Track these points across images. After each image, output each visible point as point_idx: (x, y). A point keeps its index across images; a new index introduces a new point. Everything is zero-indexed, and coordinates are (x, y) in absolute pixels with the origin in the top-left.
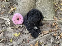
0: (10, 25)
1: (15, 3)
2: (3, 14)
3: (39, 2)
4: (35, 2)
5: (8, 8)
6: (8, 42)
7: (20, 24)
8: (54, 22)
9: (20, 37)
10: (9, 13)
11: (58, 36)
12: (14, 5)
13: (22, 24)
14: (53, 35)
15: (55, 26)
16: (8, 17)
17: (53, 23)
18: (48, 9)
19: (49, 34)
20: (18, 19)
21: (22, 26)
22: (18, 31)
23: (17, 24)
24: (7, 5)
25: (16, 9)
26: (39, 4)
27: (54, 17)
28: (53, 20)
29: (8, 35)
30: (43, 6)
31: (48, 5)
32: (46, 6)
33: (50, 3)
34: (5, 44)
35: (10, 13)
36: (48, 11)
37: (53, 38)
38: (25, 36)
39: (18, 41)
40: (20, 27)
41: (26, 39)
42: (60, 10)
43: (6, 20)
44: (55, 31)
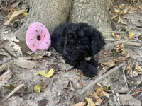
9: (57, 79)
18: (100, 17)
19: (117, 68)
20: (39, 38)
21: (49, 55)
22: (46, 66)
26: (80, 5)
27: (113, 34)
30: (89, 11)
33: (102, 5)
35: (12, 24)
36: (100, 21)
38: (66, 75)
42: (119, 21)
44: (126, 60)
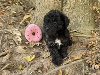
0: (21, 43)
1: (32, 8)
2: (12, 24)
3: (68, 7)
4: (63, 7)
5: (21, 15)
6: (16, 69)
7: (37, 42)
8: (91, 40)
9: (35, 63)
10: (21, 23)
11: (97, 64)
12: (29, 11)
13: (40, 42)
14: (87, 62)
15: (93, 47)
16: (19, 30)
17: (90, 42)
18: (83, 18)
19: (81, 60)
20: (34, 34)
21: (39, 45)
22: (33, 53)
23: (32, 42)
24: (20, 11)
25: (32, 18)
27: (93, 32)
28: (91, 36)
29: (17, 59)
30: (75, 14)
31: (83, 11)
32: (79, 13)
33: (86, 9)
34: (11, 72)
35: (23, 24)
36: (82, 22)
37: (87, 67)
38: (43, 61)
39: (31, 69)
40: (36, 47)
41: (43, 66)
43: (16, 35)
44: (92, 55)
